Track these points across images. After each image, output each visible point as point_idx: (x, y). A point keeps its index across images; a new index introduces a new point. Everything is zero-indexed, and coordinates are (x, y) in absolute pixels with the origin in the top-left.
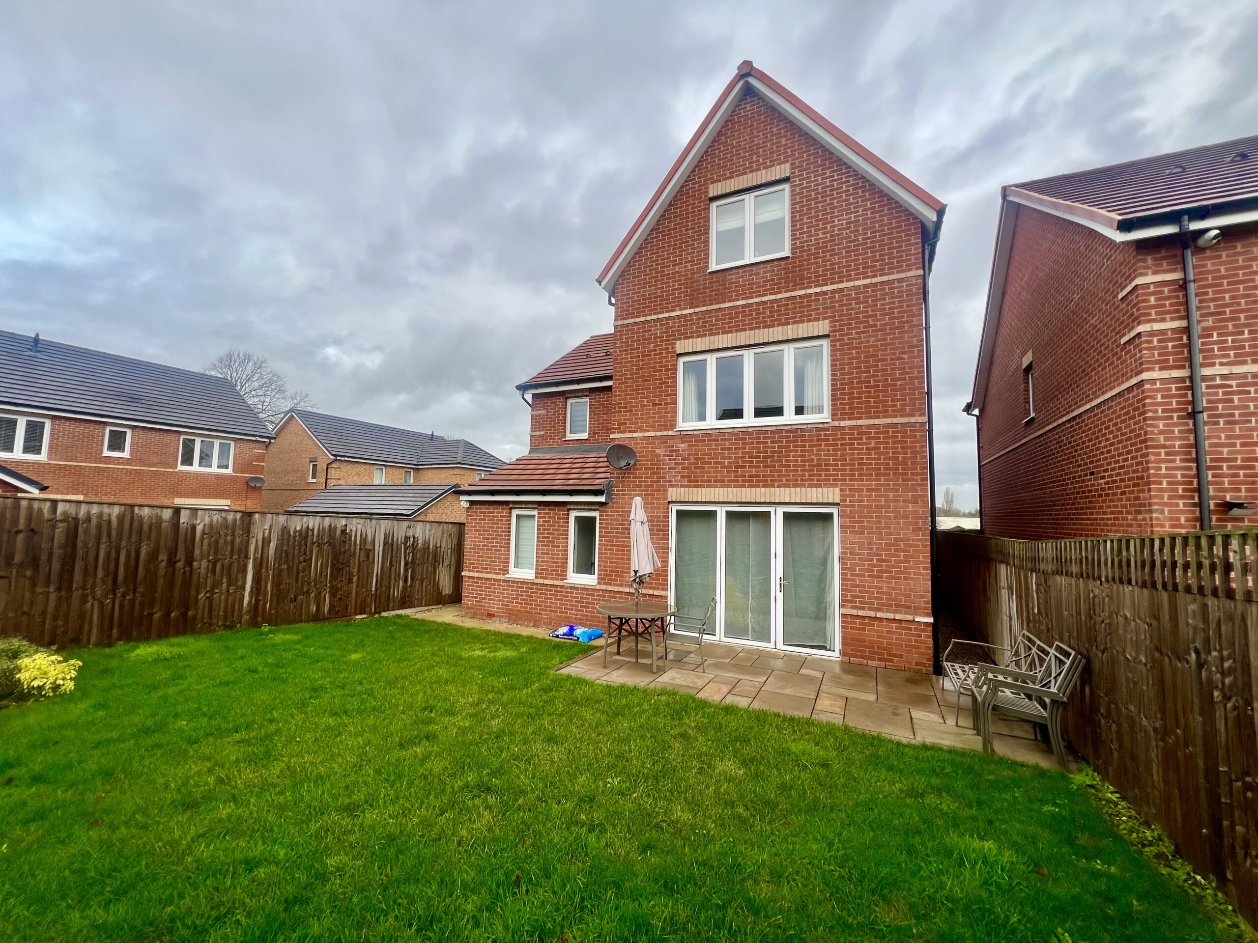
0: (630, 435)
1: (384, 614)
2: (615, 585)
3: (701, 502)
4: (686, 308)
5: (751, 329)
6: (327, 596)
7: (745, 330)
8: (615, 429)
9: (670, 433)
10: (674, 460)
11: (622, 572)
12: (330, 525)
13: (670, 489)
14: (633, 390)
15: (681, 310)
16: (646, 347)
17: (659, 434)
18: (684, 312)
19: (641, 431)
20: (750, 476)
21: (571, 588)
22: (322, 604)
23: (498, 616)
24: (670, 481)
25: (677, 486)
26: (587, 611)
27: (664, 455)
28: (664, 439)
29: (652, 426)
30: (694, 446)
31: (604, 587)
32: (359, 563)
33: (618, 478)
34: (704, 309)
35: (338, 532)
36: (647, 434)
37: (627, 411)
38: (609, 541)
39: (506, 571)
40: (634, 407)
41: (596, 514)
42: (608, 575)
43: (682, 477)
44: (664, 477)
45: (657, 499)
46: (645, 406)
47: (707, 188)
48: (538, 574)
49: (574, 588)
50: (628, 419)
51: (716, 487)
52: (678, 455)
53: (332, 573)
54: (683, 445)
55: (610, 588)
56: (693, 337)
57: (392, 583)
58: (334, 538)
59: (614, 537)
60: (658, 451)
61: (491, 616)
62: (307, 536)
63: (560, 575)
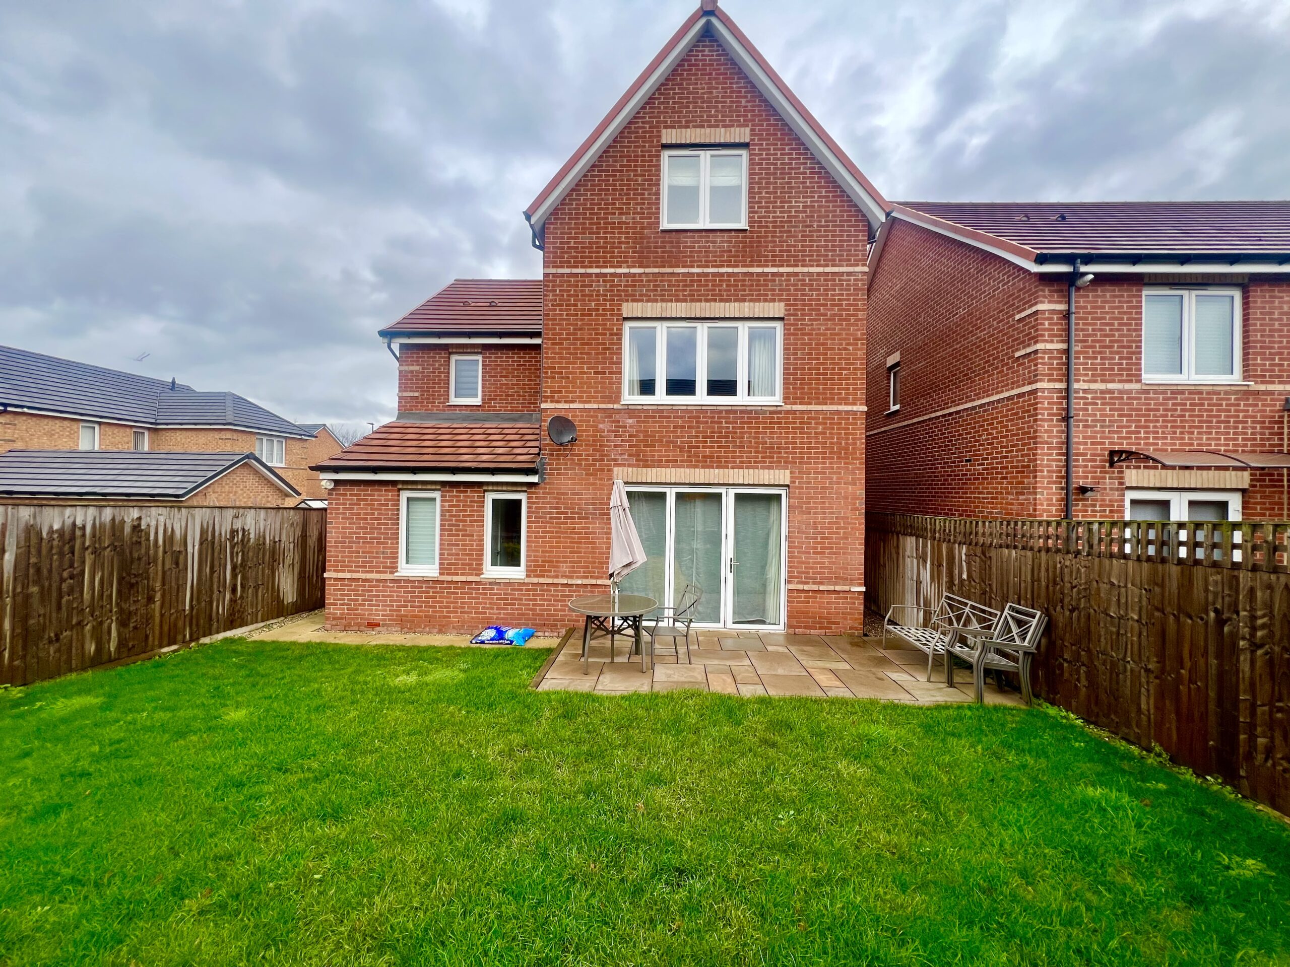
0: (566, 406)
1: (206, 640)
2: (548, 577)
3: (651, 483)
4: (634, 267)
5: (707, 301)
6: (114, 626)
7: (700, 301)
8: (548, 397)
9: (616, 406)
10: (621, 436)
11: (557, 562)
12: (113, 519)
13: (615, 469)
14: (570, 354)
15: (628, 267)
16: (586, 305)
17: (603, 406)
18: (633, 271)
19: (580, 402)
20: (704, 457)
21: (491, 583)
22: (105, 637)
23: (384, 625)
24: (615, 460)
25: (624, 465)
26: (512, 609)
27: (608, 431)
28: (609, 413)
29: (593, 397)
30: (644, 422)
31: (535, 580)
32: (164, 573)
33: (552, 455)
34: (656, 270)
35: (127, 529)
36: (587, 406)
37: (563, 378)
38: (540, 527)
39: (394, 568)
40: (571, 373)
41: (522, 497)
42: (539, 566)
43: (630, 455)
44: (607, 456)
45: (601, 479)
46: (585, 373)
47: (659, 132)
48: (443, 570)
49: (494, 583)
50: (564, 387)
51: (668, 467)
52: (625, 431)
53: (119, 592)
54: (630, 421)
55: (542, 580)
56: (642, 301)
57: (215, 596)
58: (121, 538)
59: (547, 522)
60: (601, 426)
61: (373, 625)
62: (73, 538)
63: (474, 569)
